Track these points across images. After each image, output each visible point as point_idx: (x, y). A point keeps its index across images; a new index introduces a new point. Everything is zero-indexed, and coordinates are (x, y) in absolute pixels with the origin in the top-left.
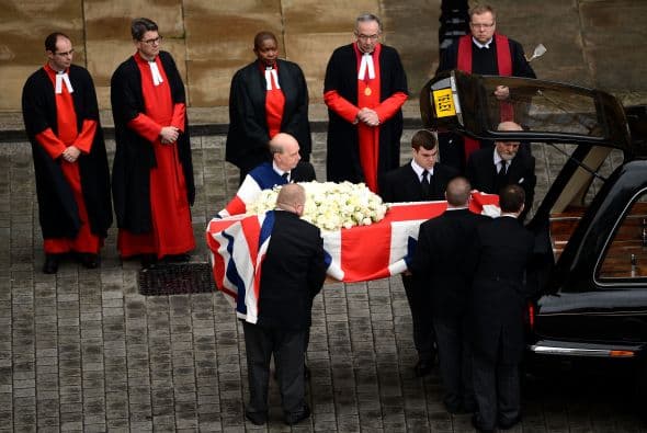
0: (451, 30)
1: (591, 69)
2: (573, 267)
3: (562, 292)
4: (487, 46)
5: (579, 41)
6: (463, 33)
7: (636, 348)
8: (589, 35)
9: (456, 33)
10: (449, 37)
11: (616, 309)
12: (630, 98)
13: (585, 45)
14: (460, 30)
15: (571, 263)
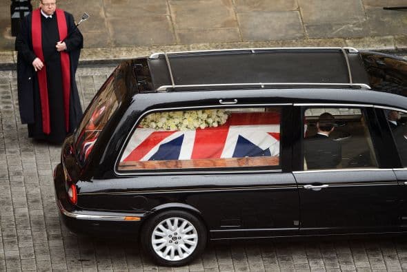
0: (19, 6)
1: (111, 32)
2: (101, 162)
3: (94, 179)
4: (51, 17)
5: (102, 13)
6: (27, 8)
7: (142, 215)
8: (109, 10)
9: (22, 8)
10: (17, 11)
11: (128, 190)
12: (136, 51)
13: (106, 17)
14: (25, 6)
15: (100, 159)
